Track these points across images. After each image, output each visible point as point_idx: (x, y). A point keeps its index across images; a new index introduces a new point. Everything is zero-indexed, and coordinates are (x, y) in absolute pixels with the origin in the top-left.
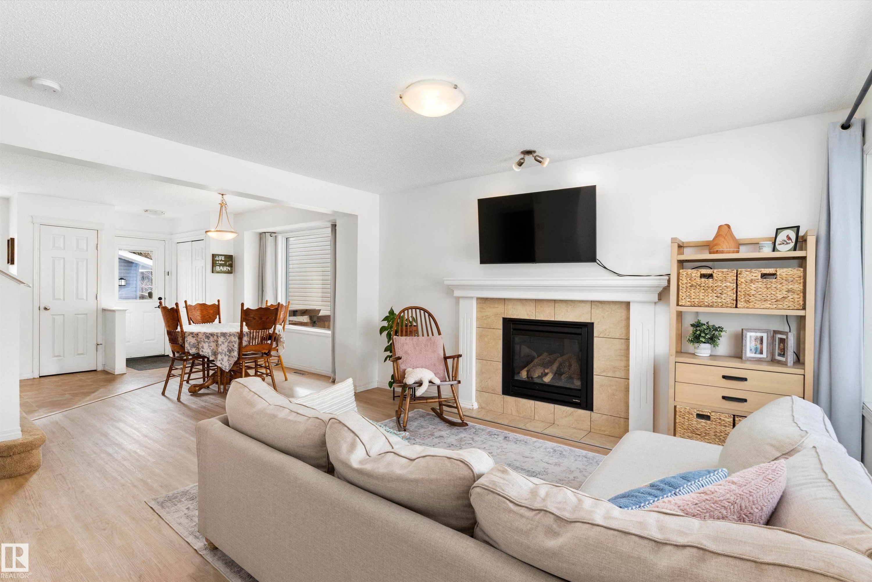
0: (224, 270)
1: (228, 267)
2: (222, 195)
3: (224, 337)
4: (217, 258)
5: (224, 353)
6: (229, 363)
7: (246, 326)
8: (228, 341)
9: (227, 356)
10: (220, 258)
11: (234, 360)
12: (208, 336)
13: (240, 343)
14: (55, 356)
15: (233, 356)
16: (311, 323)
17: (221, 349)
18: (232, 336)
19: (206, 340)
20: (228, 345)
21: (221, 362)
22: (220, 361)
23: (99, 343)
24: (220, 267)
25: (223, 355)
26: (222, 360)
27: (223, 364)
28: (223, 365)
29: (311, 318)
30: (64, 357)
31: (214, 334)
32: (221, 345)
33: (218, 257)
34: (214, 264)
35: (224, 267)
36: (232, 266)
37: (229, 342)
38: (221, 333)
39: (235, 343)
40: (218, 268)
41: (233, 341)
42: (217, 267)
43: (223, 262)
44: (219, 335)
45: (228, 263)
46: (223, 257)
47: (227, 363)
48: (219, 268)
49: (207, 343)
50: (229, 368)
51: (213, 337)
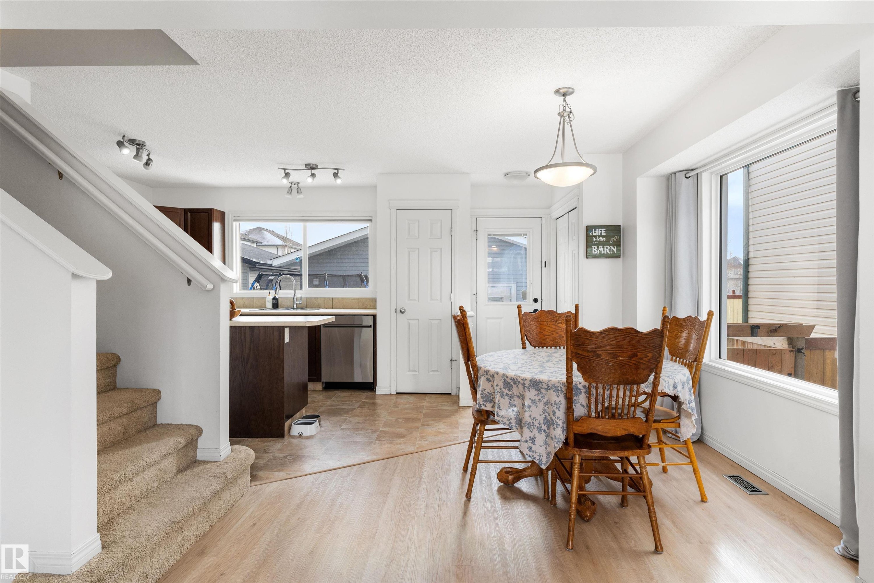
0: (605, 252)
1: (612, 247)
2: (564, 95)
3: (536, 390)
4: (593, 232)
5: (538, 425)
6: (546, 449)
7: (579, 371)
8: (545, 400)
9: (543, 434)
10: (599, 232)
11: (555, 447)
12: (509, 383)
13: (569, 410)
14: (410, 370)
15: (554, 438)
16: (791, 351)
17: (530, 416)
18: (552, 391)
19: (506, 391)
20: (545, 409)
21: (530, 444)
22: (526, 441)
23: (453, 359)
24: (598, 247)
25: (535, 431)
26: (533, 440)
27: (533, 449)
28: (535, 452)
29: (791, 341)
30: (419, 372)
31: (520, 380)
32: (529, 407)
33: (595, 230)
34: (589, 243)
35: (605, 247)
36: (620, 245)
37: (546, 403)
38: (530, 381)
39: (558, 408)
40: (595, 250)
41: (553, 403)
42: (593, 247)
43: (605, 239)
44: (527, 383)
45: (612, 240)
46: (603, 229)
47: (543, 448)
48: (598, 250)
49: (506, 398)
50: (547, 461)
51: (517, 386)
